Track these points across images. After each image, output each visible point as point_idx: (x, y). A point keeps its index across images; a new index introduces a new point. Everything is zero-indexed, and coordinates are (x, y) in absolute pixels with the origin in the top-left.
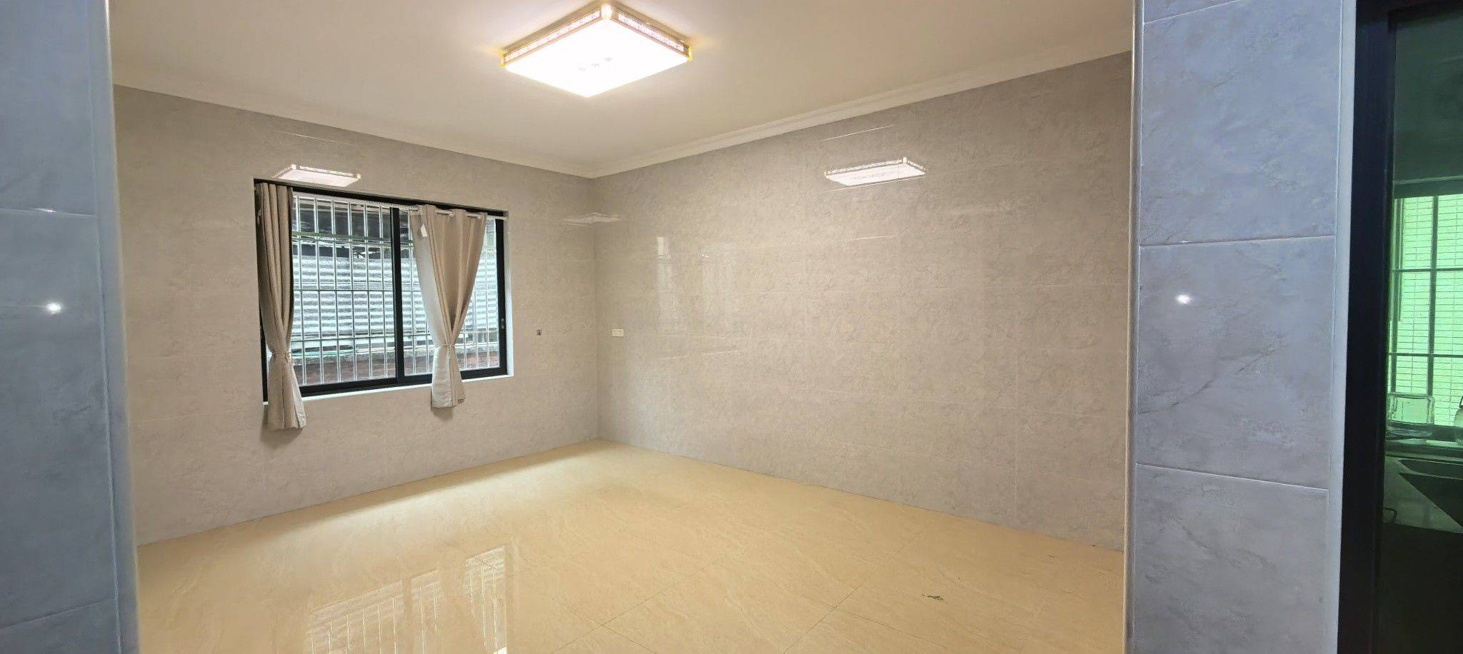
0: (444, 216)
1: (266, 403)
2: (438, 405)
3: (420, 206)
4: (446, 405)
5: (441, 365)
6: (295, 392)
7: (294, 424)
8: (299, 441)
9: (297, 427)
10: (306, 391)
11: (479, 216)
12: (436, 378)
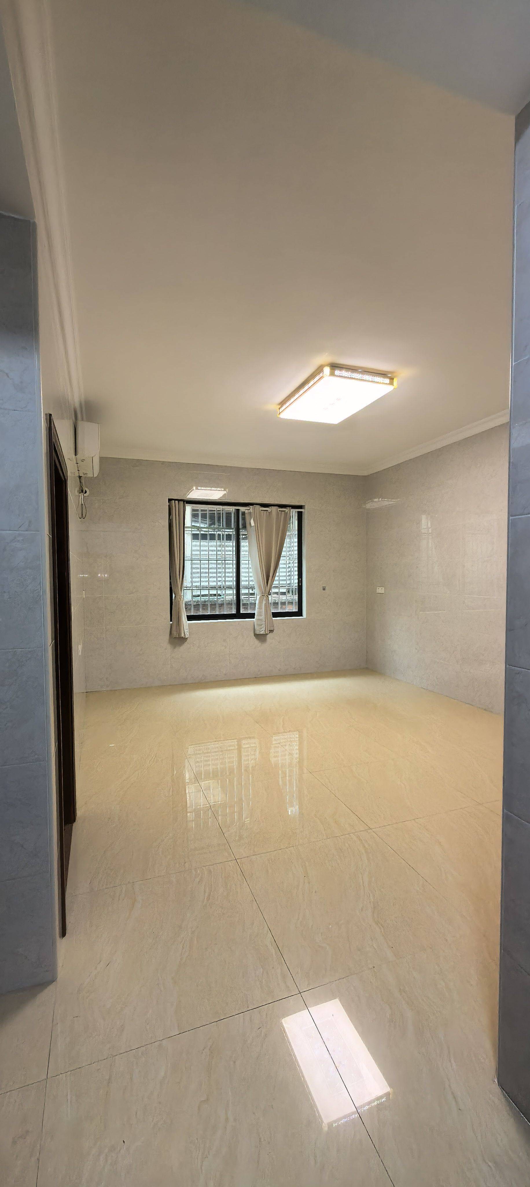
0: (265, 512)
1: (171, 623)
2: (258, 632)
3: (251, 506)
4: (262, 633)
5: (260, 608)
6: (184, 618)
7: (183, 635)
8: (185, 646)
9: (184, 637)
10: (190, 618)
11: (286, 510)
12: (258, 615)
